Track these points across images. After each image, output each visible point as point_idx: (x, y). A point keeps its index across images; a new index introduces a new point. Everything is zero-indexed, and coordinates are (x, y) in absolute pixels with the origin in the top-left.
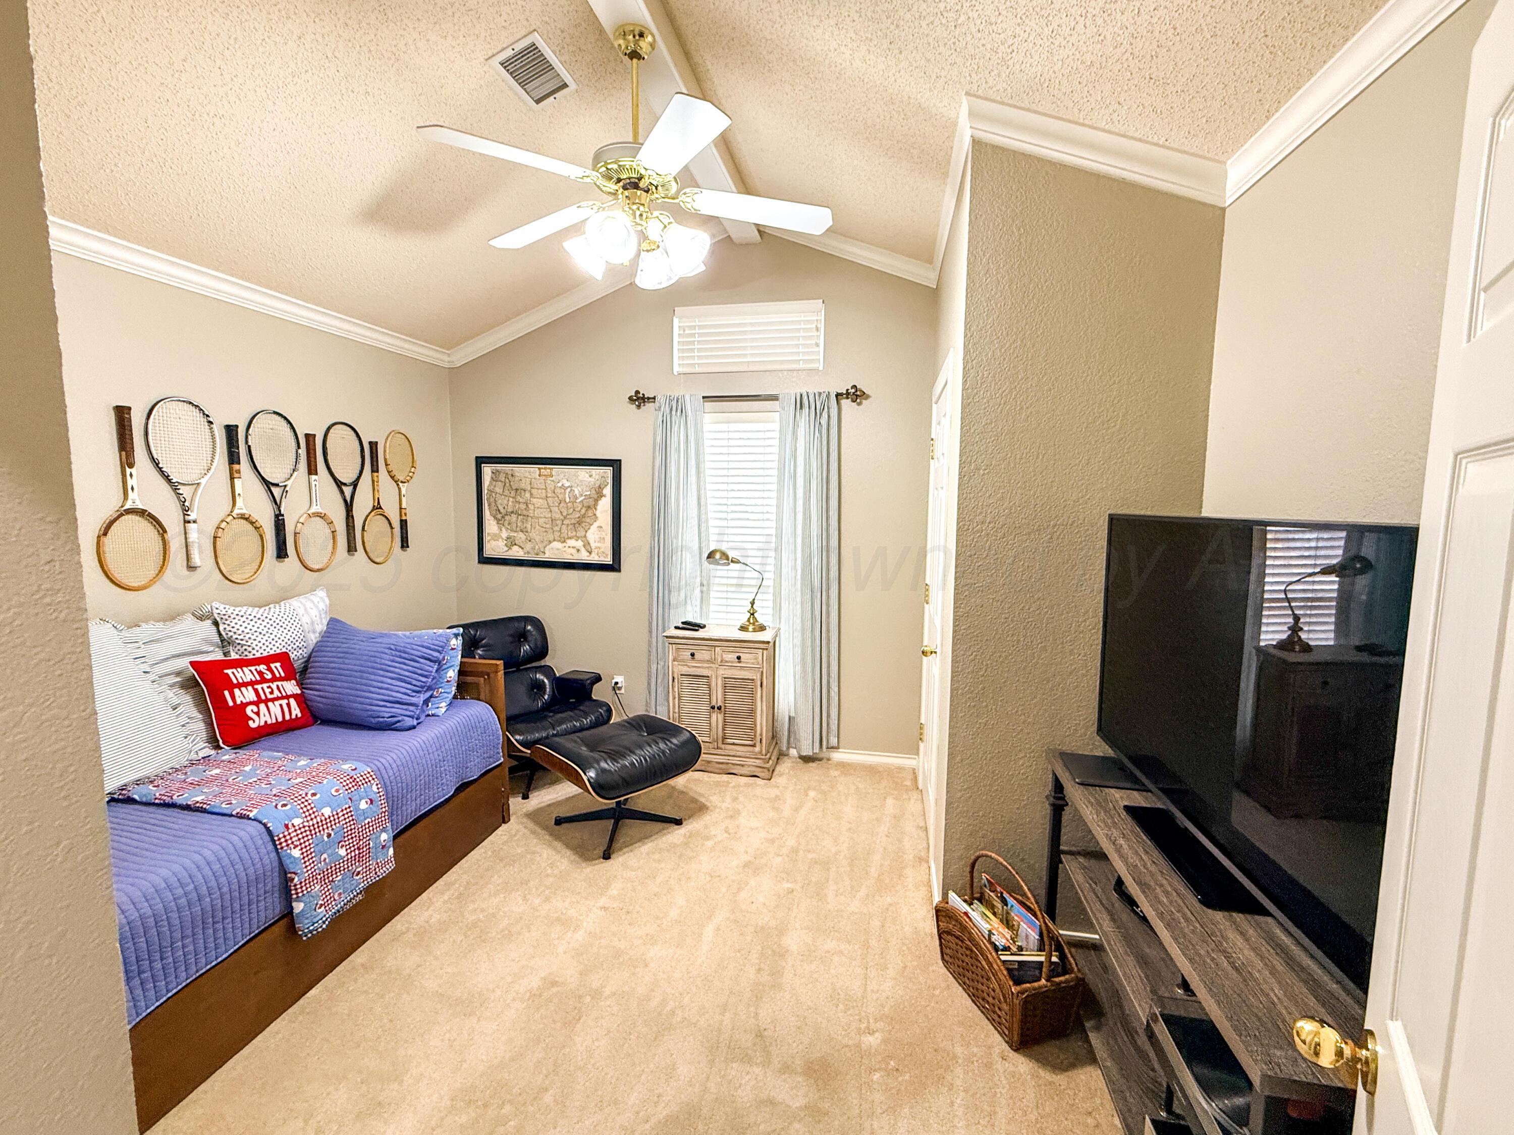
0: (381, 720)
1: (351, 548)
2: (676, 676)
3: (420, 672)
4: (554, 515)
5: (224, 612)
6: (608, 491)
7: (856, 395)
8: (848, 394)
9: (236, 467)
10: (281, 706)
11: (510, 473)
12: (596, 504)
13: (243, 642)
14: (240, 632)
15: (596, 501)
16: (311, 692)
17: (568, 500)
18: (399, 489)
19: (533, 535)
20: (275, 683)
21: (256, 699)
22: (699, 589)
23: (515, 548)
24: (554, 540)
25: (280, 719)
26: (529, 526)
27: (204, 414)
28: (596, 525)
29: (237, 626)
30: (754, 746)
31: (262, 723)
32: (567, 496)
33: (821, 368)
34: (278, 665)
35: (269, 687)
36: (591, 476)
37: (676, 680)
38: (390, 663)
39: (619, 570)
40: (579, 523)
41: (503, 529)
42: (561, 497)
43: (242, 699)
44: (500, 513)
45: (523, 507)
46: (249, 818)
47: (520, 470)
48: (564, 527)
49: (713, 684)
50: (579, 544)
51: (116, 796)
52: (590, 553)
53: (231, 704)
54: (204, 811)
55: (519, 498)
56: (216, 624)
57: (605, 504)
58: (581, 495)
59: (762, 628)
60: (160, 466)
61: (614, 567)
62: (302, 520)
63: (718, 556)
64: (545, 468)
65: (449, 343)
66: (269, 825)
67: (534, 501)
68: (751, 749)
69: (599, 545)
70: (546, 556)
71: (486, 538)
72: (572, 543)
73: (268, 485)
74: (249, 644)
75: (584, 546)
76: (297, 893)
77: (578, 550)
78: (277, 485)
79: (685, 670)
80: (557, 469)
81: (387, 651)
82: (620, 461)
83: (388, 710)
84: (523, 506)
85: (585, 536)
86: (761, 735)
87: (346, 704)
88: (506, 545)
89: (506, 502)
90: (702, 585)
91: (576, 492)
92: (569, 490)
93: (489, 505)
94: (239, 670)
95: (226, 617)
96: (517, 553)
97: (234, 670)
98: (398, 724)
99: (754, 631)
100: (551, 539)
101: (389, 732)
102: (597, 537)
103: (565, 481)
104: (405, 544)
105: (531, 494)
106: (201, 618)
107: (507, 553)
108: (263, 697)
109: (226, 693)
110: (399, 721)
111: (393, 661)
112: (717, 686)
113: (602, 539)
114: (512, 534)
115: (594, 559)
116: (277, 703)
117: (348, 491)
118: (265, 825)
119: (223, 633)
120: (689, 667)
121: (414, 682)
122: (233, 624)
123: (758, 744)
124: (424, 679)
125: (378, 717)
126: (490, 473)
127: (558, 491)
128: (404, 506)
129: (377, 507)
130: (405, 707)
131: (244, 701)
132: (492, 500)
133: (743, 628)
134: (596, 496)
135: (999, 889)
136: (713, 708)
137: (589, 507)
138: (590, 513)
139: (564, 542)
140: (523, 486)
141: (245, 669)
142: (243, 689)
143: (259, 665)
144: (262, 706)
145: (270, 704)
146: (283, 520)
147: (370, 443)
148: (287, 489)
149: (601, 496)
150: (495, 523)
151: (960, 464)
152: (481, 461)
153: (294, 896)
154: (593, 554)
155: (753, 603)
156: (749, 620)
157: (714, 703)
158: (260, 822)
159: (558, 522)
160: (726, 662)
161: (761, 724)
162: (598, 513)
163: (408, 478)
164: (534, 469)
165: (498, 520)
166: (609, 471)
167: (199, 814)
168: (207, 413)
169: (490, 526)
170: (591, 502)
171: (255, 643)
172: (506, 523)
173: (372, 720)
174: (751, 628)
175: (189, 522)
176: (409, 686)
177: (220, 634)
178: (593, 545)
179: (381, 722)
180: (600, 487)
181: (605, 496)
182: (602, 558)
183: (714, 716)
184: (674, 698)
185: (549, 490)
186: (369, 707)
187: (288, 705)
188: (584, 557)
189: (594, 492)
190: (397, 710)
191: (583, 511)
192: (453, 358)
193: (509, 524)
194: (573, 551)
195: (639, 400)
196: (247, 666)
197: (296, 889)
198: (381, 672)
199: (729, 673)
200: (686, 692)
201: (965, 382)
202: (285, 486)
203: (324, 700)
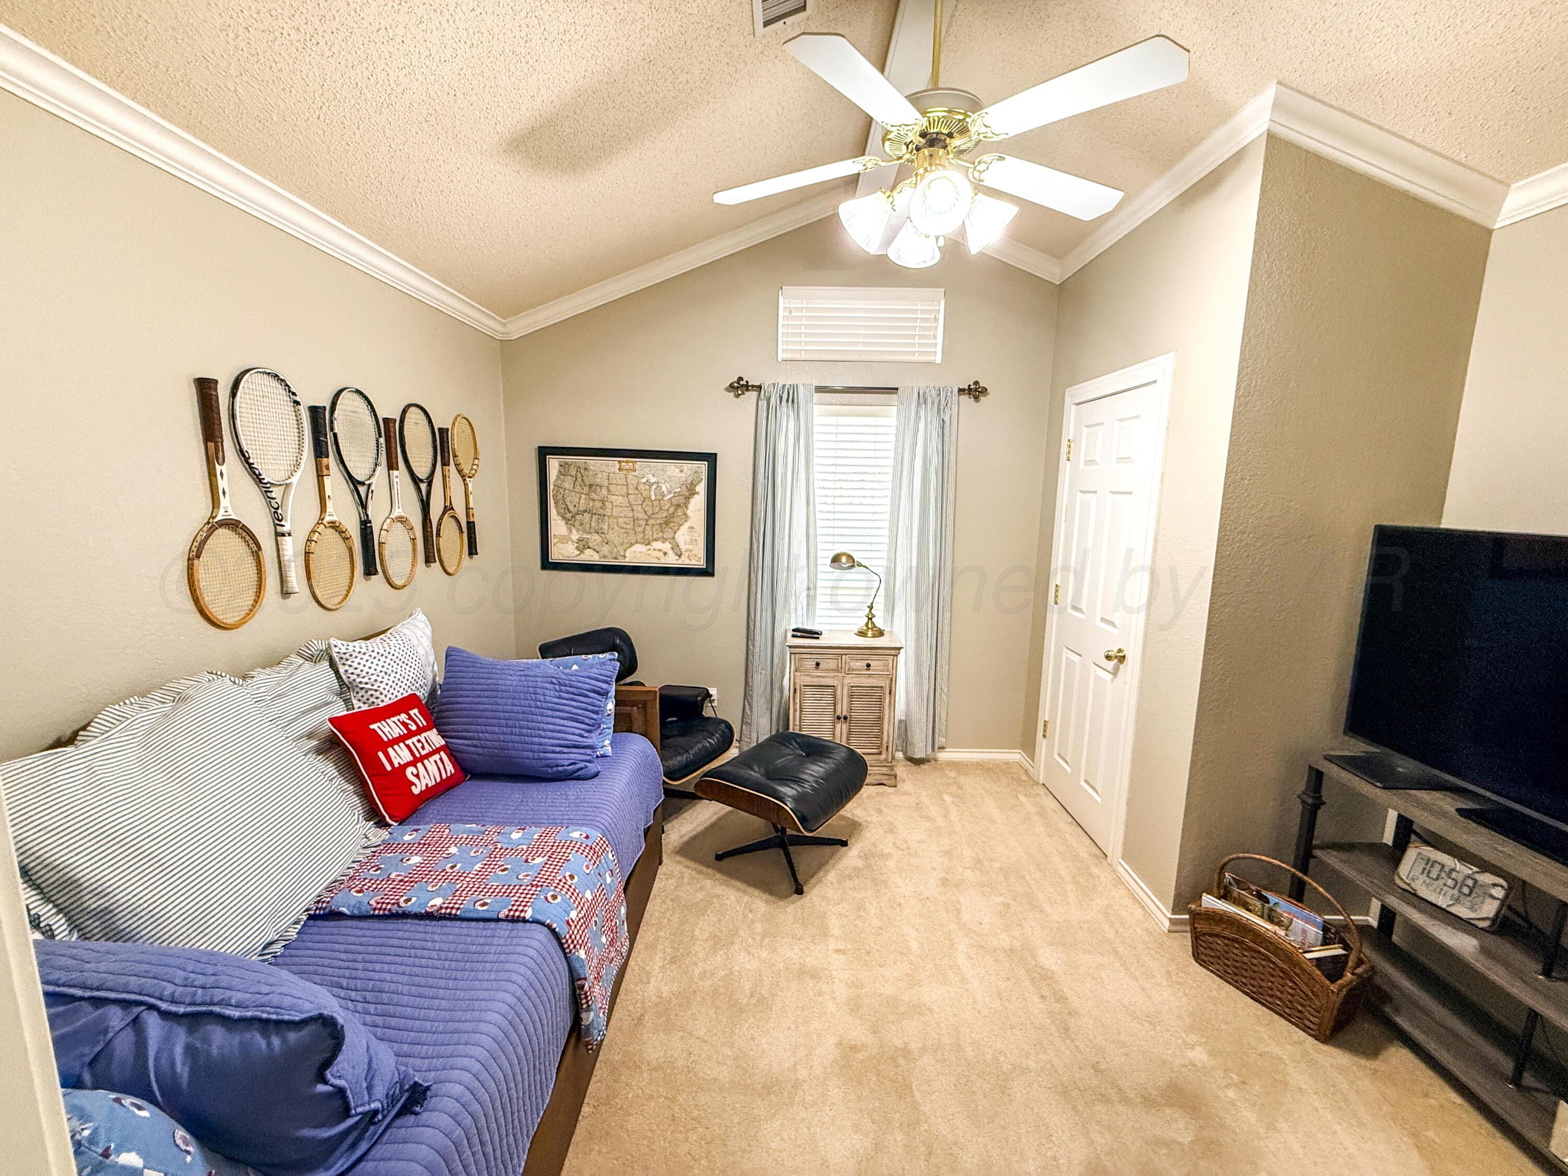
0: (560, 769)
1: (428, 560)
2: (798, 688)
3: (591, 708)
4: (636, 514)
5: (344, 650)
6: (702, 488)
7: (976, 392)
8: (970, 389)
9: (325, 460)
10: (435, 762)
11: (583, 466)
12: (686, 505)
13: (369, 686)
14: (364, 674)
15: (688, 498)
16: (458, 741)
17: (653, 497)
18: (466, 485)
19: (611, 536)
20: (424, 735)
21: (412, 758)
22: (805, 593)
23: (588, 552)
24: (637, 542)
25: (438, 780)
26: (605, 527)
27: (290, 391)
28: (687, 525)
29: (361, 667)
30: (880, 753)
31: (424, 788)
32: (652, 493)
33: (938, 361)
34: (416, 711)
35: (419, 741)
36: (681, 471)
37: (798, 692)
38: (556, 700)
39: (712, 575)
40: (667, 523)
41: (574, 530)
42: (645, 494)
43: (399, 760)
44: (570, 512)
45: (600, 504)
46: (525, 921)
47: (594, 463)
48: (648, 528)
49: (839, 693)
50: (667, 546)
51: (312, 912)
52: (680, 556)
53: (389, 768)
54: (456, 918)
55: (593, 495)
56: (333, 665)
57: (698, 503)
58: (670, 492)
59: (881, 633)
60: (251, 461)
61: (708, 571)
62: (385, 527)
63: (844, 559)
64: (627, 462)
65: (507, 311)
66: (554, 926)
67: (613, 498)
68: (876, 757)
69: (689, 547)
70: (627, 560)
71: (553, 540)
72: (657, 545)
73: (355, 483)
74: (375, 687)
75: (672, 548)
76: (587, 1002)
77: (665, 554)
78: (363, 484)
79: (808, 680)
80: (640, 463)
81: (548, 685)
82: (716, 454)
83: (566, 756)
84: (598, 504)
85: (674, 538)
86: (888, 743)
87: (513, 753)
88: (577, 548)
89: (577, 500)
90: (808, 589)
91: (664, 489)
92: (654, 486)
93: (556, 503)
94: (383, 722)
95: (347, 656)
96: (590, 557)
97: (379, 724)
98: (580, 773)
99: (874, 636)
100: (633, 541)
101: (571, 782)
102: (688, 538)
103: (650, 476)
104: (473, 550)
105: (609, 490)
106: (313, 659)
107: (579, 558)
108: (418, 755)
109: (381, 754)
110: (581, 769)
111: (560, 698)
112: (843, 695)
113: (693, 541)
114: (585, 536)
115: (684, 562)
116: (432, 759)
117: (423, 487)
118: (549, 927)
119: (344, 677)
120: (812, 677)
121: (587, 721)
122: (355, 665)
123: (884, 752)
124: (595, 716)
125: (557, 766)
126: (557, 465)
127: (641, 487)
128: (471, 505)
129: (448, 508)
130: (582, 751)
131: (402, 763)
132: (560, 497)
133: (862, 634)
134: (687, 494)
135: (1253, 888)
136: (839, 718)
137: (678, 506)
138: (680, 512)
139: (649, 544)
140: (598, 481)
141: (388, 720)
142: (396, 747)
143: (399, 714)
144: (419, 765)
145: (426, 761)
146: (371, 527)
147: (439, 429)
148: (373, 488)
149: (692, 493)
150: (563, 523)
151: (1226, 474)
152: (544, 453)
153: (585, 1006)
154: (683, 558)
155: (871, 608)
156: (867, 624)
157: (838, 713)
158: (543, 924)
159: (642, 522)
160: (854, 670)
161: (888, 732)
162: (689, 513)
163: (473, 472)
164: (611, 464)
165: (567, 520)
166: (703, 466)
167: (449, 923)
168: (293, 390)
169: (557, 526)
170: (682, 501)
171: (383, 685)
172: (577, 524)
173: (549, 770)
174: (870, 633)
175: (283, 535)
176: (583, 726)
177: (339, 677)
178: (683, 547)
179: (561, 772)
180: (692, 483)
181: (698, 493)
182: (694, 562)
183: (838, 726)
184: (795, 710)
185: (630, 486)
186: (542, 755)
187: (441, 759)
188: (671, 560)
189: (684, 488)
190: (576, 755)
191: (672, 510)
192: (510, 328)
193: (581, 524)
194: (661, 554)
195: (739, 387)
196: (389, 718)
197: (586, 997)
198: (550, 713)
199: (856, 681)
200: (808, 703)
201: (1238, 390)
202: (370, 485)
203: (480, 750)
